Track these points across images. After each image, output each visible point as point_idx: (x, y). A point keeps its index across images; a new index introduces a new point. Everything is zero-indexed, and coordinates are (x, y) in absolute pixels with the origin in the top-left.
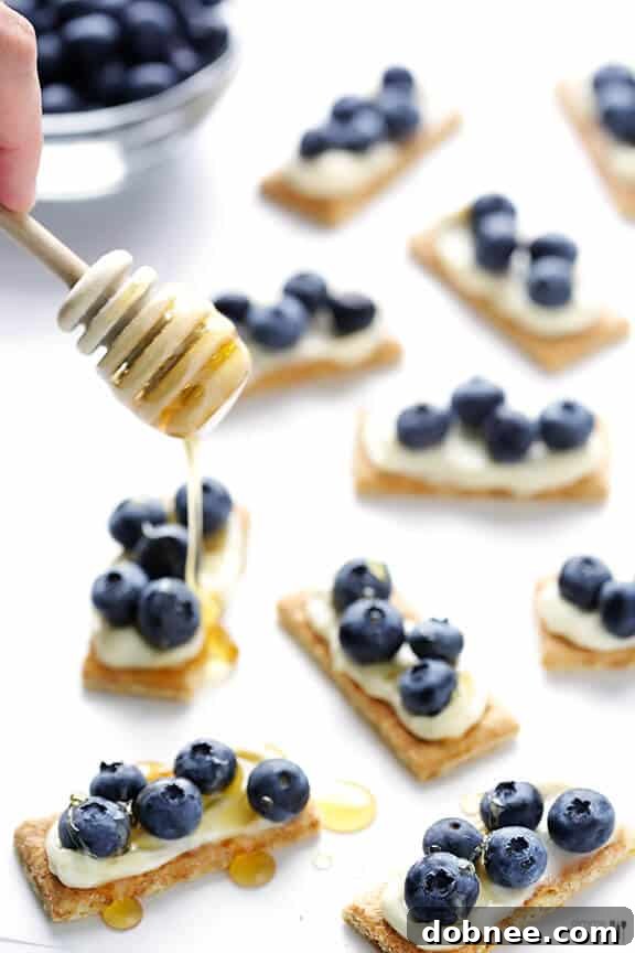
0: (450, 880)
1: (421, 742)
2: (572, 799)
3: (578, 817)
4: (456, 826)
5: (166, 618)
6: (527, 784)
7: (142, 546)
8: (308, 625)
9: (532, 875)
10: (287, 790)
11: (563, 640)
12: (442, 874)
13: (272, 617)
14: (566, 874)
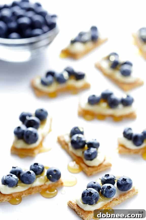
0: (92, 194)
1: (88, 166)
2: (123, 178)
3: (124, 182)
4: (95, 183)
5: (30, 137)
6: (112, 175)
7: (26, 122)
8: (64, 141)
9: (112, 195)
10: (55, 174)
11: (123, 146)
12: (90, 192)
13: (56, 140)
14: (120, 196)
